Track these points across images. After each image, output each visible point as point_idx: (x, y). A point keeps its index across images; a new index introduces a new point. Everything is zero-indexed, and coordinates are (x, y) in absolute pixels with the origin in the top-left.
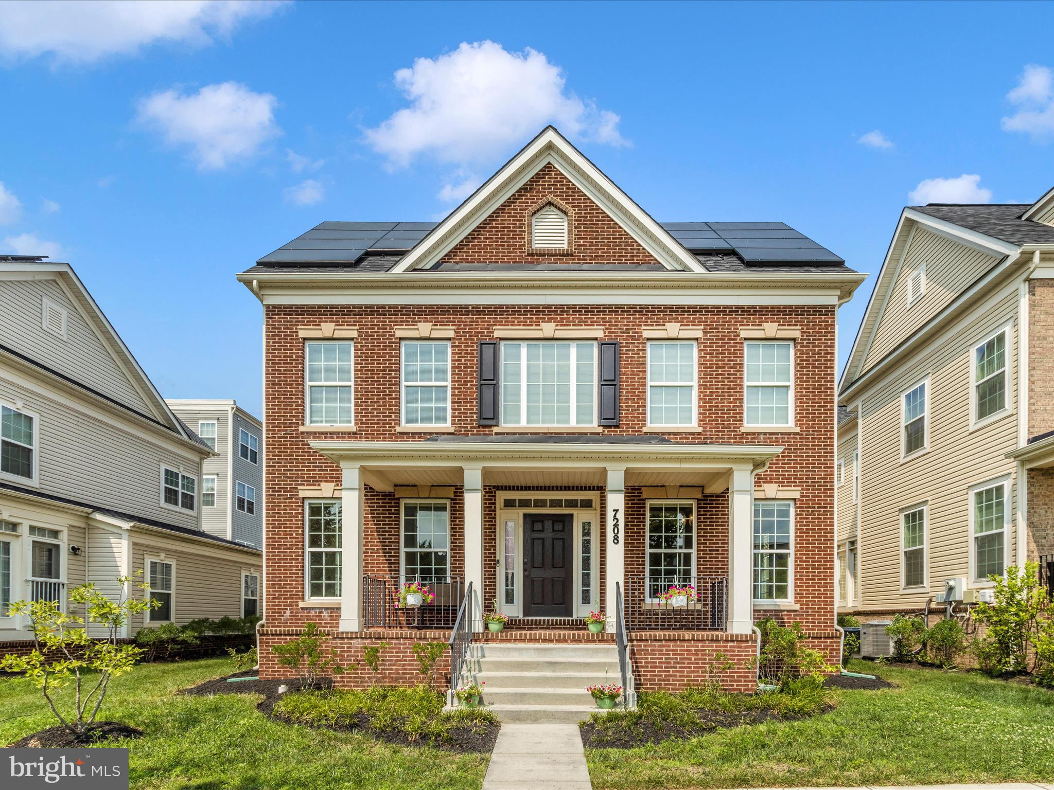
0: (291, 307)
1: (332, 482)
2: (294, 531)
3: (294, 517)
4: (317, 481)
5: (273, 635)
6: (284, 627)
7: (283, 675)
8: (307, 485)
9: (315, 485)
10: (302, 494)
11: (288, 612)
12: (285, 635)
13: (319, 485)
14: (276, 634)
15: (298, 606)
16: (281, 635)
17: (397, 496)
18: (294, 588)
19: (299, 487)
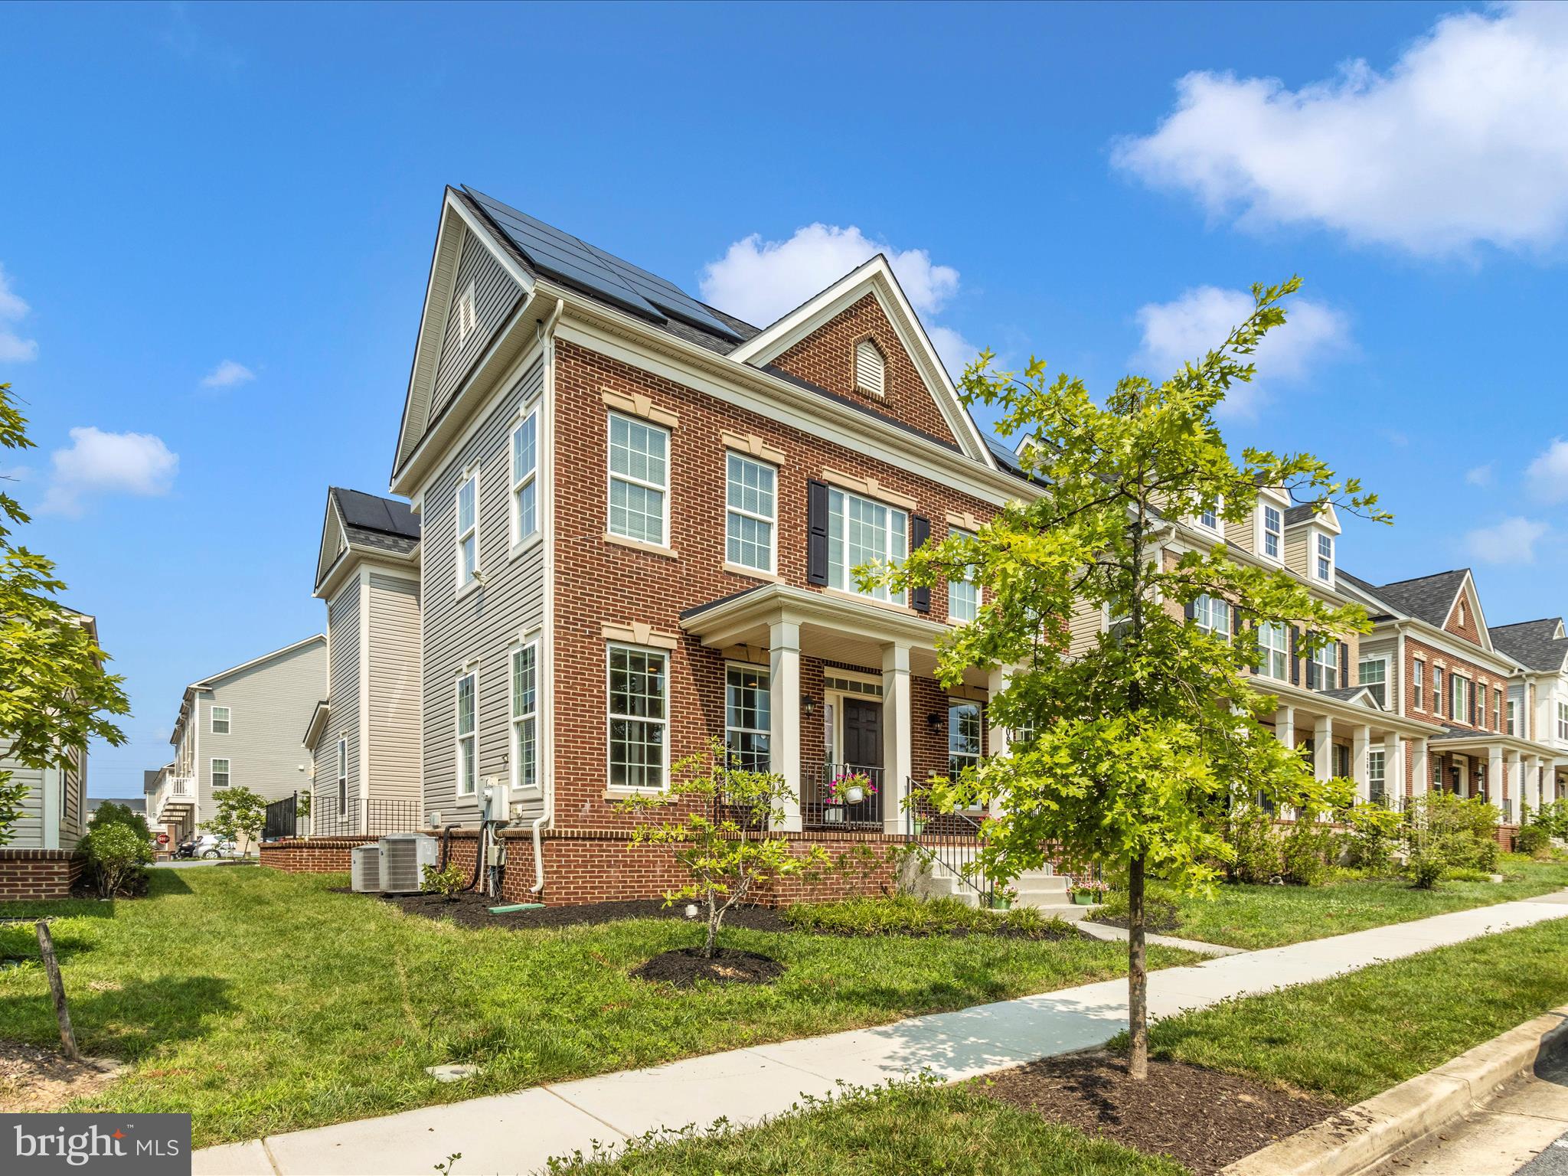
0: (593, 353)
1: (646, 622)
2: (595, 686)
3: (595, 665)
4: (626, 618)
5: (566, 838)
6: (582, 827)
7: (580, 899)
8: (613, 621)
9: (623, 623)
10: (606, 633)
11: (588, 805)
12: (584, 839)
13: (629, 624)
14: (572, 838)
15: (600, 796)
16: (577, 839)
17: (723, 656)
18: (596, 770)
19: (603, 623)
